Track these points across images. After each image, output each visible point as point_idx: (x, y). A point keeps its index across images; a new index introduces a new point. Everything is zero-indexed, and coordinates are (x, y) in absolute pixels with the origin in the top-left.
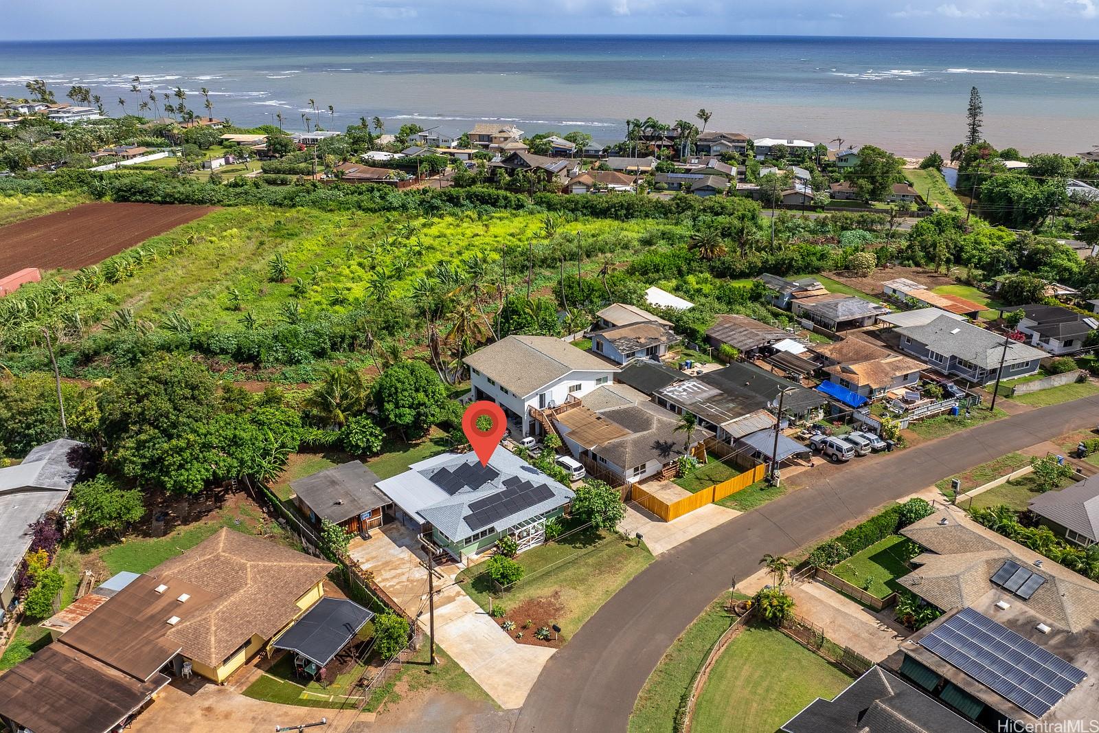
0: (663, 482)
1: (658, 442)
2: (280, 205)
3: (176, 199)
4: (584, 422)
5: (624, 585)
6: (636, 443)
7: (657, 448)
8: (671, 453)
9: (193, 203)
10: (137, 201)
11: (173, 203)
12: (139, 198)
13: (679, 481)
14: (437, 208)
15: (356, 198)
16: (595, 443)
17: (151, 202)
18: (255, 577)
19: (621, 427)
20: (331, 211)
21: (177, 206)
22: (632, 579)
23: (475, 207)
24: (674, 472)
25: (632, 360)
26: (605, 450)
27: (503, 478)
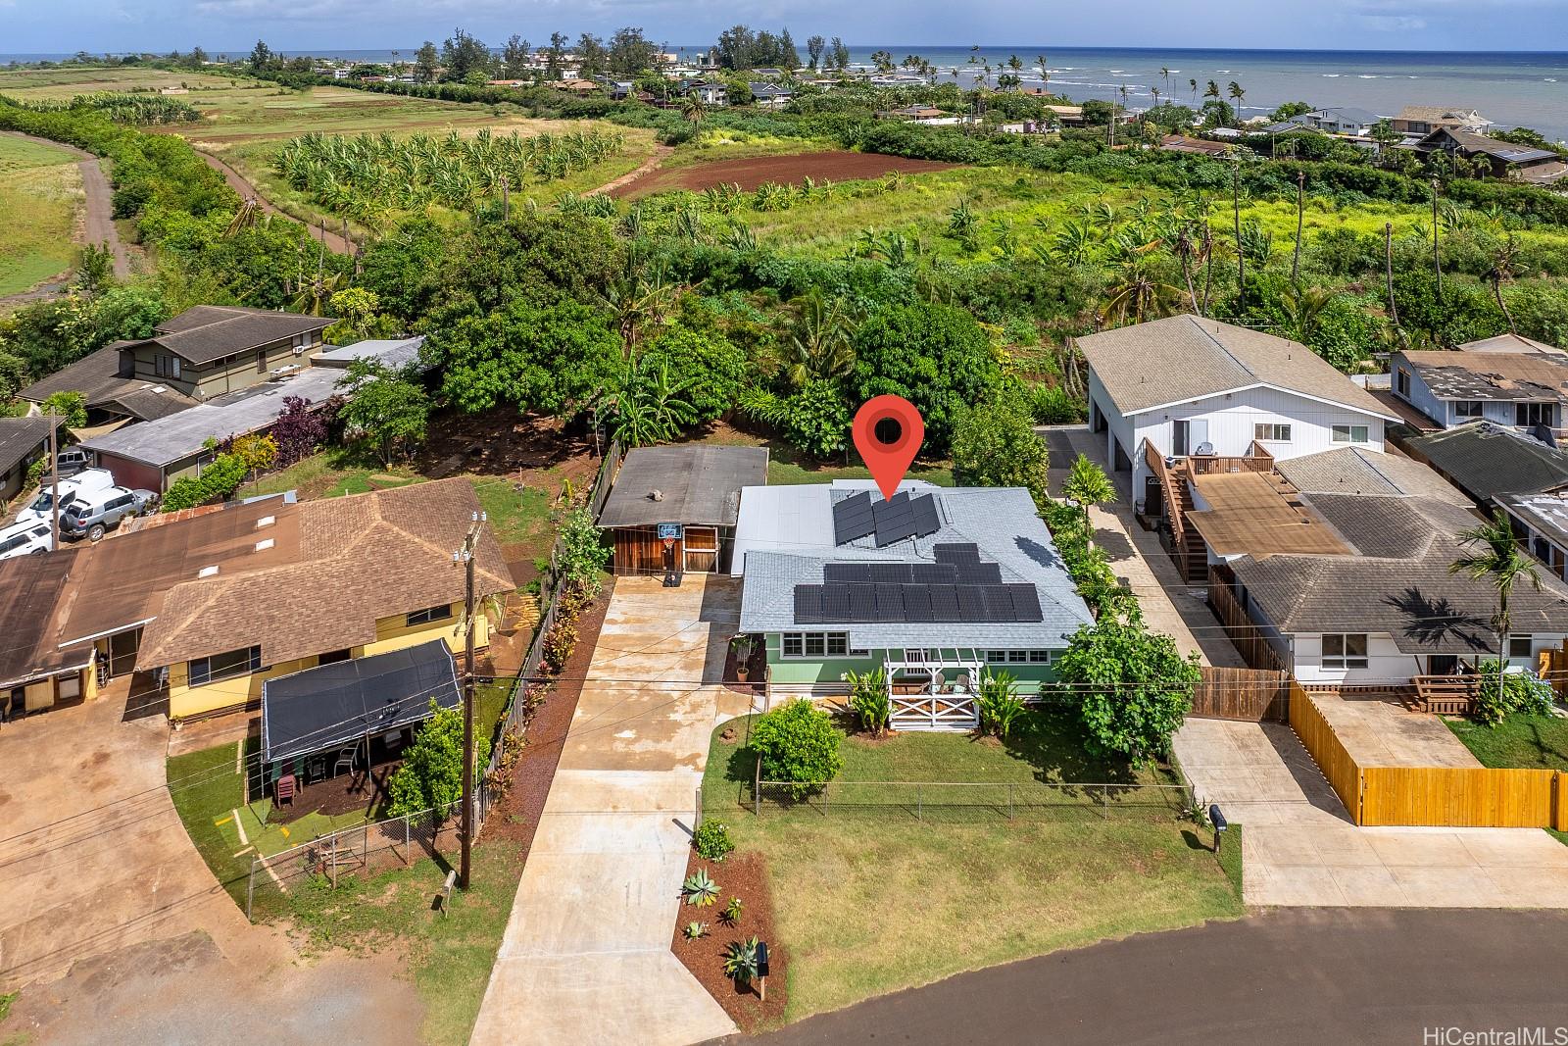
0: (1418, 717)
1: (1415, 594)
2: (1047, 168)
3: (927, 153)
4: (1253, 502)
5: (1083, 943)
6: (1343, 573)
7: (1404, 608)
8: (1447, 633)
9: (945, 161)
10: (885, 153)
11: (923, 158)
12: (888, 149)
13: (1469, 727)
14: (1270, 188)
15: (1152, 167)
16: (1243, 548)
17: (899, 155)
18: (363, 548)
19: (1337, 534)
20: (1112, 181)
21: (927, 161)
22: (1121, 937)
23: (1335, 193)
24: (1462, 700)
25: (1471, 424)
26: (1260, 570)
27: (940, 538)
